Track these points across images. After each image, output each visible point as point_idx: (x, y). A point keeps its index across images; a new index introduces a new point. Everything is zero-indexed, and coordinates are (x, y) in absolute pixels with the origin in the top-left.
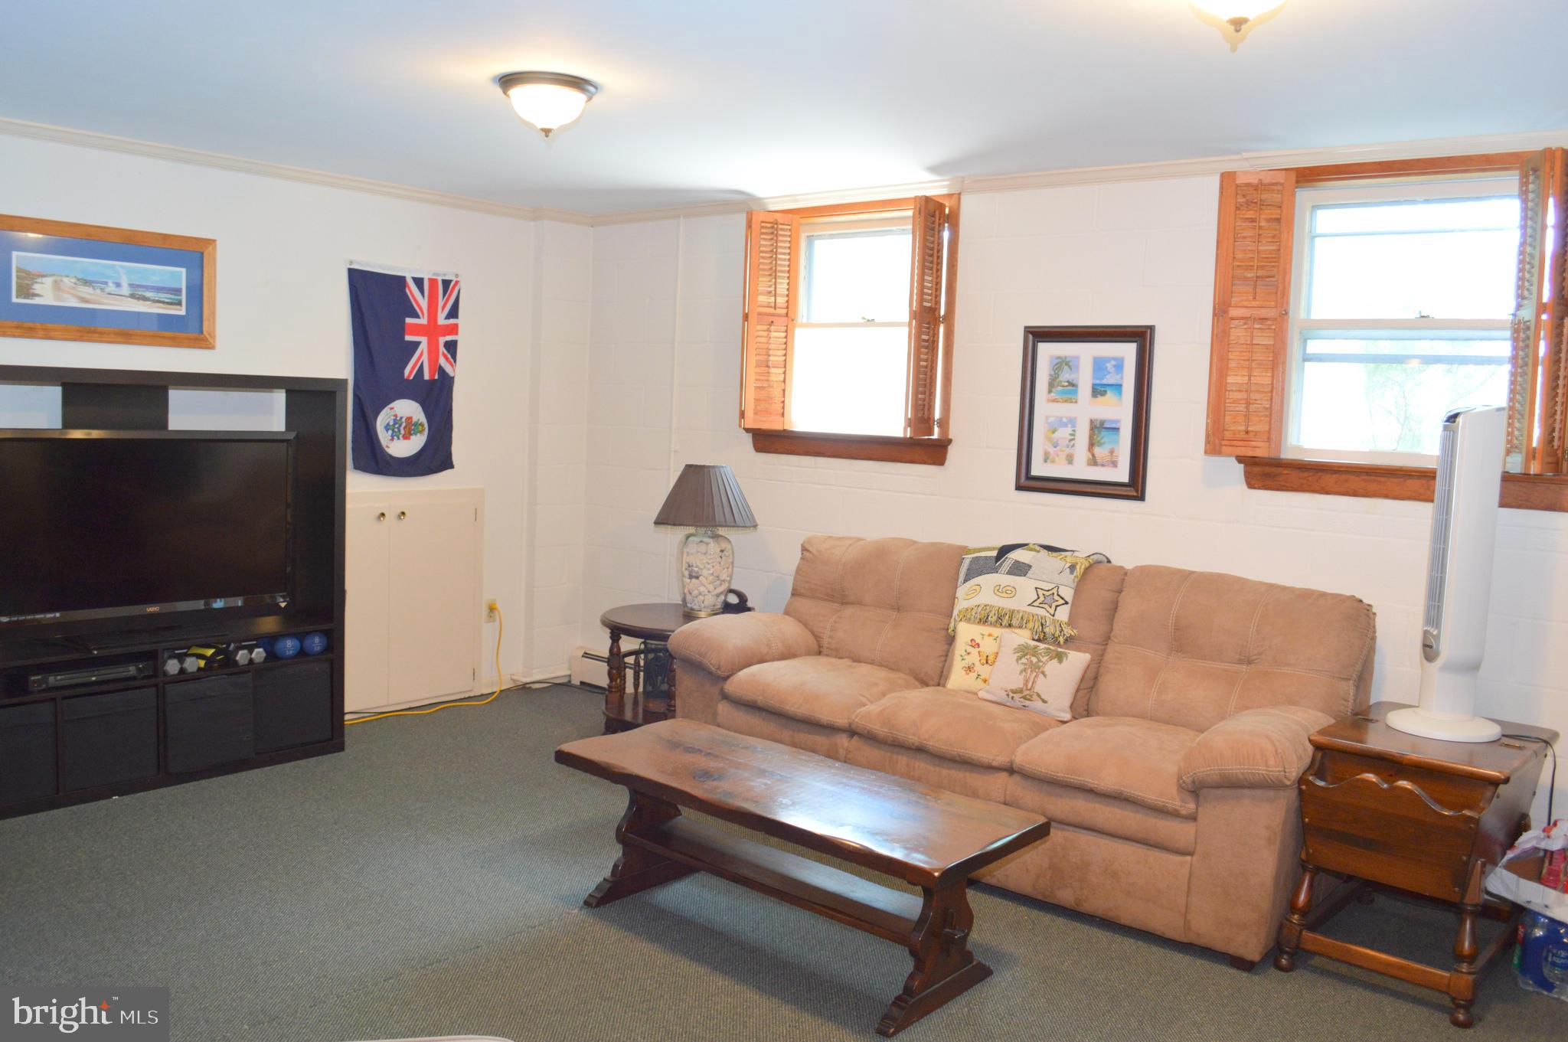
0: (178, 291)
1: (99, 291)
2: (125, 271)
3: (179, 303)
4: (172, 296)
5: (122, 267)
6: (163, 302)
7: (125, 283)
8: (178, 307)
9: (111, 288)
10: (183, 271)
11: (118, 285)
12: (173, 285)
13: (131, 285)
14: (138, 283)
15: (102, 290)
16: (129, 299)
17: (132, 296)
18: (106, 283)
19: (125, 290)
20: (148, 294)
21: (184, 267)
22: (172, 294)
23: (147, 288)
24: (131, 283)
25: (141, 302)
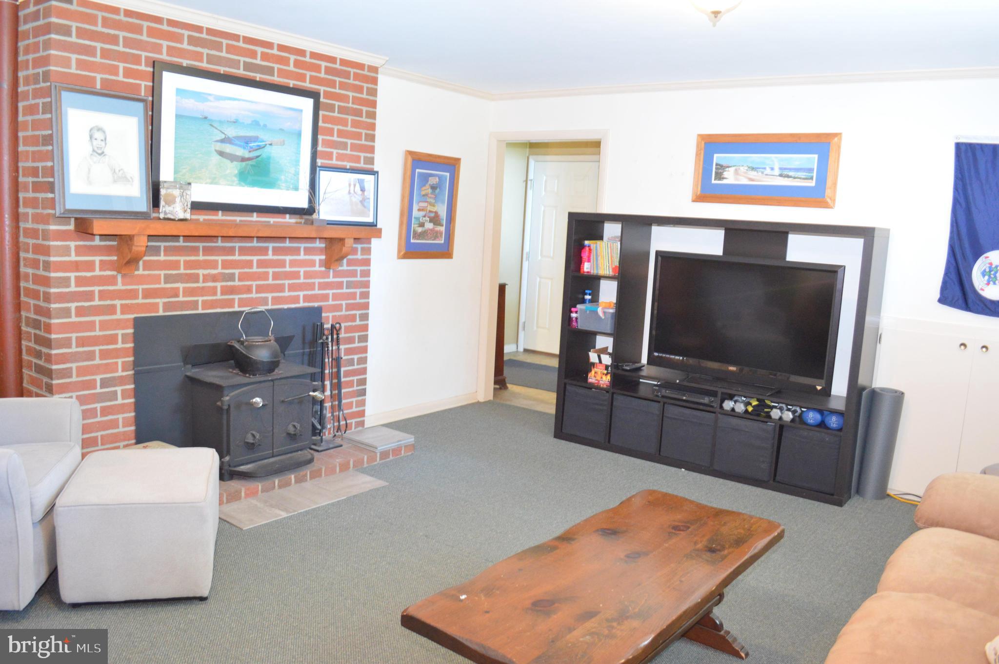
0: (811, 170)
1: (760, 173)
2: (776, 160)
3: (812, 178)
4: (807, 174)
5: (776, 158)
6: (800, 178)
7: (776, 168)
8: (810, 181)
9: (768, 171)
10: (816, 156)
11: (772, 169)
12: (809, 166)
13: (781, 169)
14: (784, 167)
15: (762, 173)
16: (779, 177)
17: (781, 175)
18: (765, 168)
19: (777, 172)
20: (791, 174)
21: (816, 154)
22: (806, 172)
23: (790, 169)
24: (782, 167)
25: (786, 179)
